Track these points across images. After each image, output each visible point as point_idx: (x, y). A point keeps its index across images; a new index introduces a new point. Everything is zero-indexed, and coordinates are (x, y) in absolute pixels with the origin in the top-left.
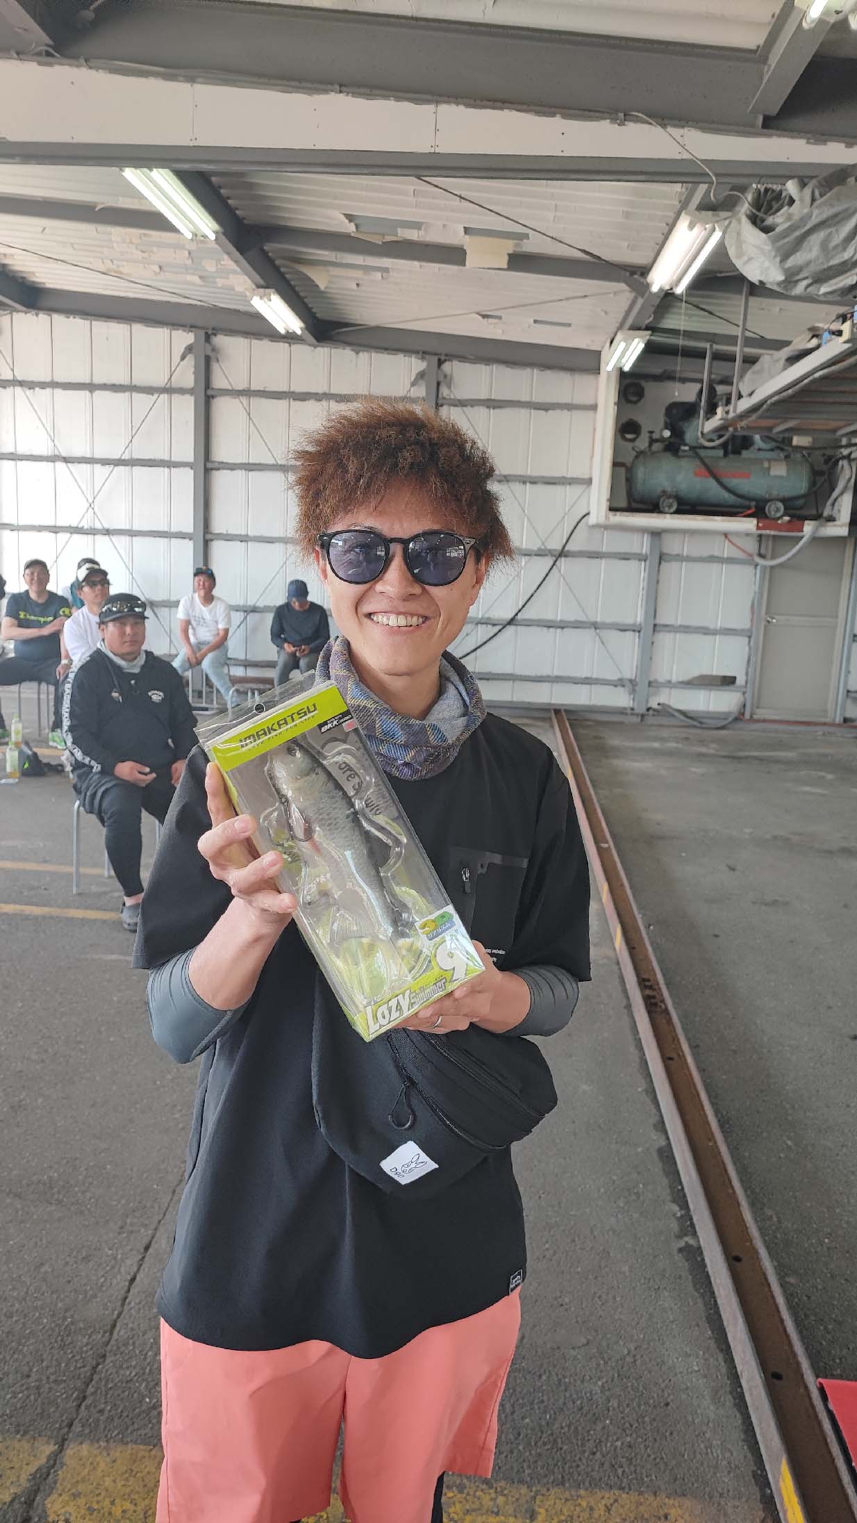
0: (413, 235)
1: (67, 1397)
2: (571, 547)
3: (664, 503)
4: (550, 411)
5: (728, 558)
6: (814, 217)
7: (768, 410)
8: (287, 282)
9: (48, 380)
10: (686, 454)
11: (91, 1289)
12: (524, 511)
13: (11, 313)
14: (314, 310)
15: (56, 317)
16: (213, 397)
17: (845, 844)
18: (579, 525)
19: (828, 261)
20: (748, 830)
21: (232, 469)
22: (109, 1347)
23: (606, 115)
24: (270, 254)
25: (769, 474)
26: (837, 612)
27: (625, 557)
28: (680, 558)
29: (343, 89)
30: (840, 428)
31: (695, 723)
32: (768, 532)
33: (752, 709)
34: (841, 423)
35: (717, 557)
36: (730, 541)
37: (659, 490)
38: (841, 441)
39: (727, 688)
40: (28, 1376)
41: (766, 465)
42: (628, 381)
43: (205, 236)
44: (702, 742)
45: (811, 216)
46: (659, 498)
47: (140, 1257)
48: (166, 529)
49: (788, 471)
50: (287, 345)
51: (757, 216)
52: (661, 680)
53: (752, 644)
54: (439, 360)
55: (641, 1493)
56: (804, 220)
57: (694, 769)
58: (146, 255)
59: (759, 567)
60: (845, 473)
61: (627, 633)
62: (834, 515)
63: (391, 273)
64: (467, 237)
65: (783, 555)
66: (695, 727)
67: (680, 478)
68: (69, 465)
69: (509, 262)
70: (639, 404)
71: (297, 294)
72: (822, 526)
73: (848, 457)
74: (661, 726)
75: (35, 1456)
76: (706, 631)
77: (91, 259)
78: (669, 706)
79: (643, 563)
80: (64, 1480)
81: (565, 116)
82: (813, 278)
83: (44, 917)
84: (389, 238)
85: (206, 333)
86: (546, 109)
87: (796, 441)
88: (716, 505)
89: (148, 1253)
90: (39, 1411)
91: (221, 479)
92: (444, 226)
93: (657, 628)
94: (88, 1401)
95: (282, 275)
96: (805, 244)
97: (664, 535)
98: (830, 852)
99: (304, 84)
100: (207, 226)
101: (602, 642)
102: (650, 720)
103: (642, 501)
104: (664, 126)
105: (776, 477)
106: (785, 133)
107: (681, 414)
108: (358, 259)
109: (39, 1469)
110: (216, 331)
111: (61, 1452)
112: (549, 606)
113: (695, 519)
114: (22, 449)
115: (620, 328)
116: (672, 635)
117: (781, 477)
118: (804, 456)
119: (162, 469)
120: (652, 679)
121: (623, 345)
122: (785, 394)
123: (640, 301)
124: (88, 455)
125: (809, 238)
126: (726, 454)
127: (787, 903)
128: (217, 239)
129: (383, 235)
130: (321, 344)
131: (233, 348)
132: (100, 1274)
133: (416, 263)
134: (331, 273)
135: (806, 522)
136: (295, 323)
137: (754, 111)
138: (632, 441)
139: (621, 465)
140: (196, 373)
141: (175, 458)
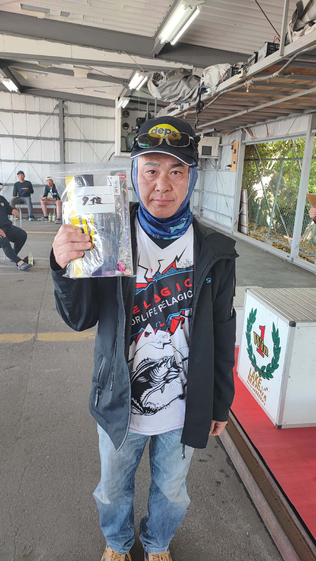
0: (57, 66)
1: (34, 329)
4: (100, 119)
6: (168, 83)
11: (30, 319)
12: (94, 152)
18: (112, 156)
19: (171, 94)
22: (38, 324)
23: (116, 51)
24: (9, 68)
29: (46, 39)
42: (124, 110)
50: (10, 93)
51: (154, 80)
54: (63, 101)
56: (165, 84)
64: (74, 68)
69: (88, 76)
70: (128, 118)
75: (32, 335)
80: (39, 337)
81: (105, 51)
84: (49, 66)
86: (100, 49)
90: (30, 331)
92: (67, 65)
94: (38, 329)
99: (35, 38)
104: (130, 55)
106: (161, 59)
107: (141, 121)
108: (38, 71)
111: (37, 334)
115: (121, 94)
125: (166, 89)
130: (22, 94)
134: (28, 74)
136: (15, 88)
137: (153, 53)
138: (127, 129)
139: (124, 137)
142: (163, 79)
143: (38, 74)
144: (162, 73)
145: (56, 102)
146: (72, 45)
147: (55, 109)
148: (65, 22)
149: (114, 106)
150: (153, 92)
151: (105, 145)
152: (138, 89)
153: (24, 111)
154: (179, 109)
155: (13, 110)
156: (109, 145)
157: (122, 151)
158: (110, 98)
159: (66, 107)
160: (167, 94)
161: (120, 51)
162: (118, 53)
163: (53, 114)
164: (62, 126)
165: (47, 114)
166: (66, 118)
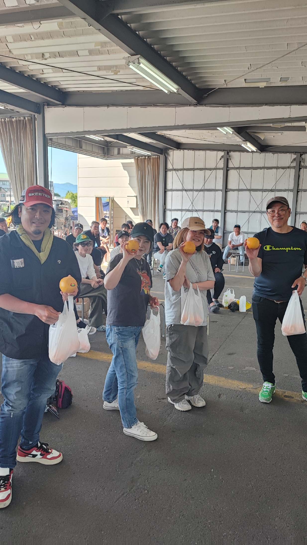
0: (290, 124)
9: (182, 168)
13: (173, 151)
14: (260, 144)
15: (185, 151)
16: (229, 170)
21: (233, 191)
24: (248, 132)
29: (266, 105)
43: (229, 133)
48: (213, 209)
50: (252, 153)
54: (300, 154)
58: (212, 134)
64: (306, 124)
68: (186, 192)
71: (255, 140)
77: (197, 137)
84: (282, 126)
85: (227, 152)
91: (230, 194)
100: (230, 130)
108: (274, 132)
110: (230, 151)
114: (174, 188)
119: (213, 191)
124: (192, 189)
128: (233, 133)
130: (262, 153)
131: (235, 156)
134: (265, 135)
136: (254, 149)
140: (224, 164)
141: (217, 188)
145: (294, 156)
146: (291, 105)
147: (291, 162)
148: (286, 86)
153: (263, 167)
155: (253, 167)
159: (303, 159)
163: (289, 167)
164: (298, 178)
165: (283, 168)
166: (302, 170)
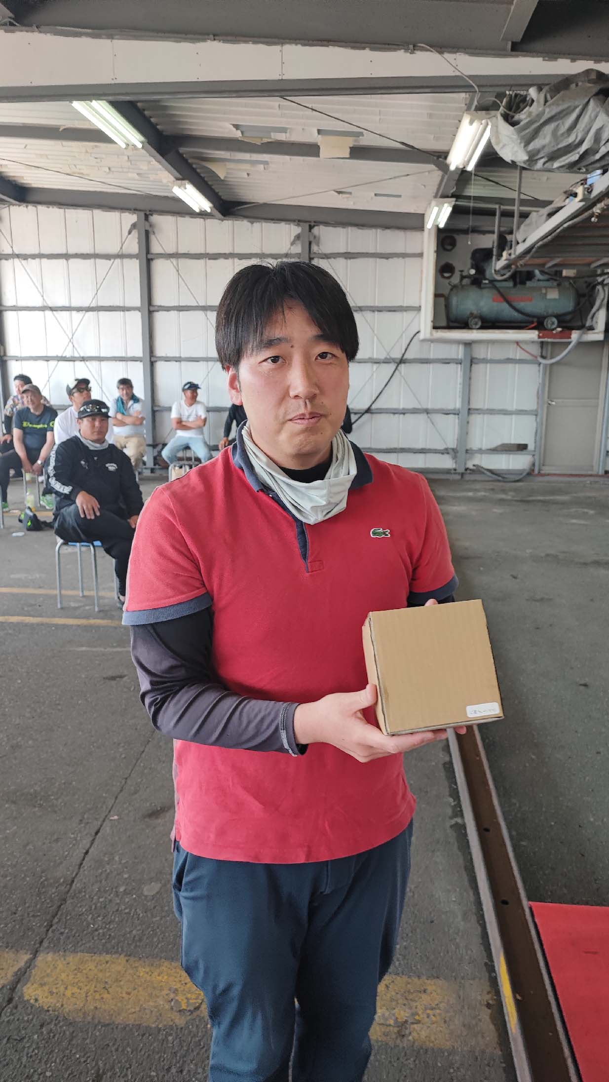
0: (282, 137)
1: (40, 926)
2: (408, 356)
3: (472, 322)
4: (390, 259)
5: (519, 360)
6: (546, 113)
7: (536, 252)
8: (198, 174)
9: (37, 252)
10: (488, 286)
11: (59, 859)
12: (374, 331)
13: (9, 206)
14: (220, 194)
15: (41, 208)
16: (152, 259)
17: (596, 558)
18: (414, 340)
19: (558, 144)
20: (528, 551)
21: (168, 311)
22: (69, 895)
23: (401, 47)
24: (184, 156)
25: (546, 299)
26: (598, 394)
27: (446, 362)
28: (485, 361)
29: (216, 38)
30: (593, 262)
31: (500, 478)
32: (546, 339)
33: (539, 466)
34: (594, 259)
35: (512, 359)
36: (521, 348)
37: (468, 313)
38: (596, 271)
39: (519, 452)
40: (15, 913)
41: (544, 291)
42: (444, 235)
43: (134, 146)
44: (504, 491)
45: (544, 113)
46: (468, 318)
47: (91, 839)
48: (124, 355)
49: (559, 296)
50: (202, 220)
51: (508, 114)
52: (475, 448)
53: (538, 420)
54: (310, 225)
55: (409, 977)
56: (539, 116)
57: (495, 510)
58: (98, 160)
59: (541, 365)
60: (601, 295)
61: (449, 415)
62: (594, 326)
63: (270, 165)
64: (320, 136)
65: (558, 355)
66: (499, 481)
67: (482, 304)
68: (54, 312)
69: (351, 153)
70: (453, 251)
71: (206, 183)
72: (584, 333)
73: (602, 283)
74: (475, 481)
75: (17, 961)
76: (505, 412)
77: (60, 166)
78: (482, 468)
79: (459, 366)
80: (35, 975)
81: (372, 49)
82: (548, 157)
83: (38, 624)
84: (265, 140)
85: (145, 214)
86: (358, 45)
87: (565, 273)
88: (510, 322)
89: (97, 836)
90: (21, 934)
91: (160, 318)
92: (303, 129)
93: (471, 412)
94: (54, 927)
95: (194, 170)
96: (541, 133)
97: (474, 345)
98: (585, 564)
99: (188, 36)
100: (136, 138)
101: (433, 424)
102: (467, 477)
103: (456, 321)
104: (441, 53)
105: (549, 299)
106: (529, 54)
107: (482, 257)
108: (247, 156)
109: (19, 970)
110: (152, 212)
111: (34, 958)
112: (395, 398)
113: (494, 333)
114: (21, 303)
115: (435, 197)
116: (481, 416)
117: (555, 299)
118: (570, 283)
119: (119, 312)
120: (468, 448)
121: (436, 209)
122: (546, 240)
123: (446, 177)
124: (67, 305)
125: (543, 129)
126: (515, 285)
127: (550, 600)
128: (143, 147)
129: (261, 138)
130: (225, 218)
131: (164, 223)
132: (65, 850)
133: (287, 157)
134: (228, 167)
135: (574, 331)
136: (206, 205)
137: (505, 39)
138: (449, 278)
139: (441, 295)
140: (139, 243)
141: (128, 305)
142: (535, 103)
143: (247, 167)
144: (533, 92)
145: (295, 230)
146: (282, 44)
147: (292, 244)
149: (421, 228)
150: (504, 146)
151: (397, 315)
152: (470, 168)
153: (231, 254)
154: (580, 197)
155: (208, 254)
156: (408, 316)
157: (435, 328)
158: (412, 211)
159: (315, 237)
160: (544, 147)
161: (412, 46)
162: (406, 50)
163: (286, 255)
165: (274, 256)
